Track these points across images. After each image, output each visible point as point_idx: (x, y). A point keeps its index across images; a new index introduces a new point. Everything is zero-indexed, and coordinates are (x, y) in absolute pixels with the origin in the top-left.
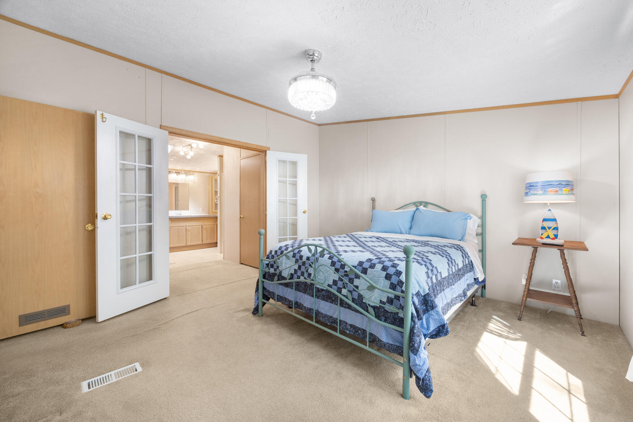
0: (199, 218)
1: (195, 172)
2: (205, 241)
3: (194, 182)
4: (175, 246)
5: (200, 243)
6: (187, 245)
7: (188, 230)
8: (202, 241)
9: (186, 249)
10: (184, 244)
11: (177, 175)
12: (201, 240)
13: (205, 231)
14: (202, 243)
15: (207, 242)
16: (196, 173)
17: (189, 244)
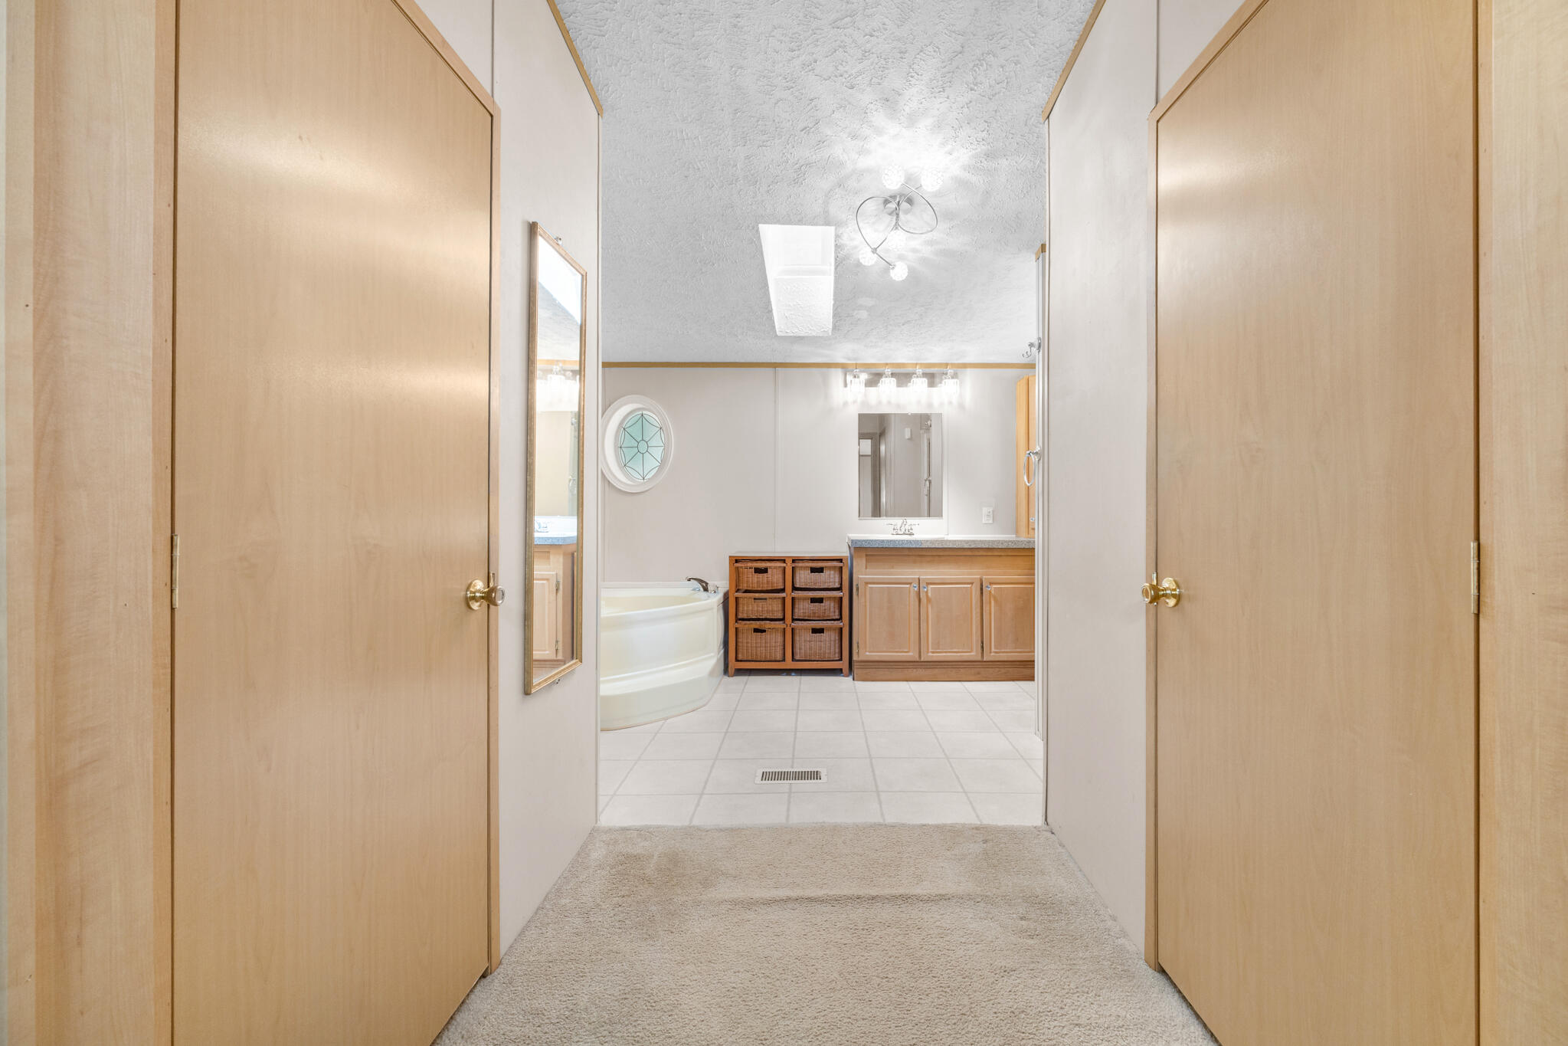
0: (969, 553)
1: (965, 366)
2: (993, 650)
3: (961, 406)
4: (877, 659)
5: (974, 654)
6: (922, 659)
7: (929, 600)
8: (982, 647)
9: (921, 672)
10: (911, 654)
11: (899, 385)
12: (976, 646)
13: (992, 608)
14: (979, 658)
15: (1003, 657)
16: (969, 371)
17: (930, 655)
